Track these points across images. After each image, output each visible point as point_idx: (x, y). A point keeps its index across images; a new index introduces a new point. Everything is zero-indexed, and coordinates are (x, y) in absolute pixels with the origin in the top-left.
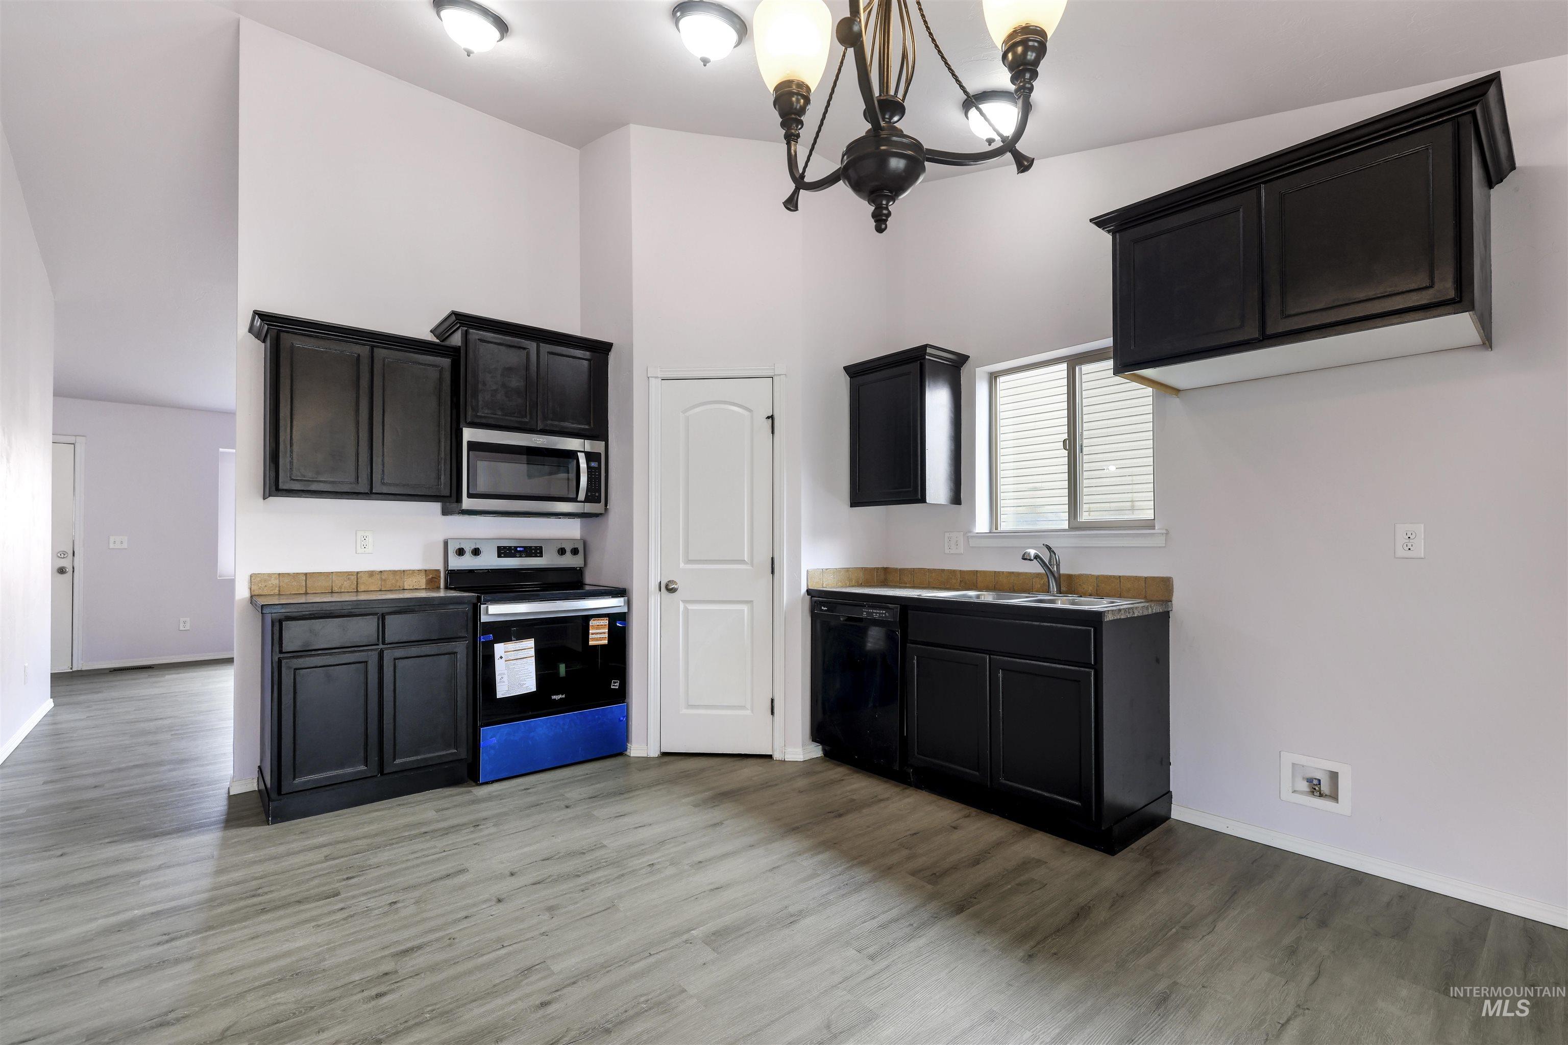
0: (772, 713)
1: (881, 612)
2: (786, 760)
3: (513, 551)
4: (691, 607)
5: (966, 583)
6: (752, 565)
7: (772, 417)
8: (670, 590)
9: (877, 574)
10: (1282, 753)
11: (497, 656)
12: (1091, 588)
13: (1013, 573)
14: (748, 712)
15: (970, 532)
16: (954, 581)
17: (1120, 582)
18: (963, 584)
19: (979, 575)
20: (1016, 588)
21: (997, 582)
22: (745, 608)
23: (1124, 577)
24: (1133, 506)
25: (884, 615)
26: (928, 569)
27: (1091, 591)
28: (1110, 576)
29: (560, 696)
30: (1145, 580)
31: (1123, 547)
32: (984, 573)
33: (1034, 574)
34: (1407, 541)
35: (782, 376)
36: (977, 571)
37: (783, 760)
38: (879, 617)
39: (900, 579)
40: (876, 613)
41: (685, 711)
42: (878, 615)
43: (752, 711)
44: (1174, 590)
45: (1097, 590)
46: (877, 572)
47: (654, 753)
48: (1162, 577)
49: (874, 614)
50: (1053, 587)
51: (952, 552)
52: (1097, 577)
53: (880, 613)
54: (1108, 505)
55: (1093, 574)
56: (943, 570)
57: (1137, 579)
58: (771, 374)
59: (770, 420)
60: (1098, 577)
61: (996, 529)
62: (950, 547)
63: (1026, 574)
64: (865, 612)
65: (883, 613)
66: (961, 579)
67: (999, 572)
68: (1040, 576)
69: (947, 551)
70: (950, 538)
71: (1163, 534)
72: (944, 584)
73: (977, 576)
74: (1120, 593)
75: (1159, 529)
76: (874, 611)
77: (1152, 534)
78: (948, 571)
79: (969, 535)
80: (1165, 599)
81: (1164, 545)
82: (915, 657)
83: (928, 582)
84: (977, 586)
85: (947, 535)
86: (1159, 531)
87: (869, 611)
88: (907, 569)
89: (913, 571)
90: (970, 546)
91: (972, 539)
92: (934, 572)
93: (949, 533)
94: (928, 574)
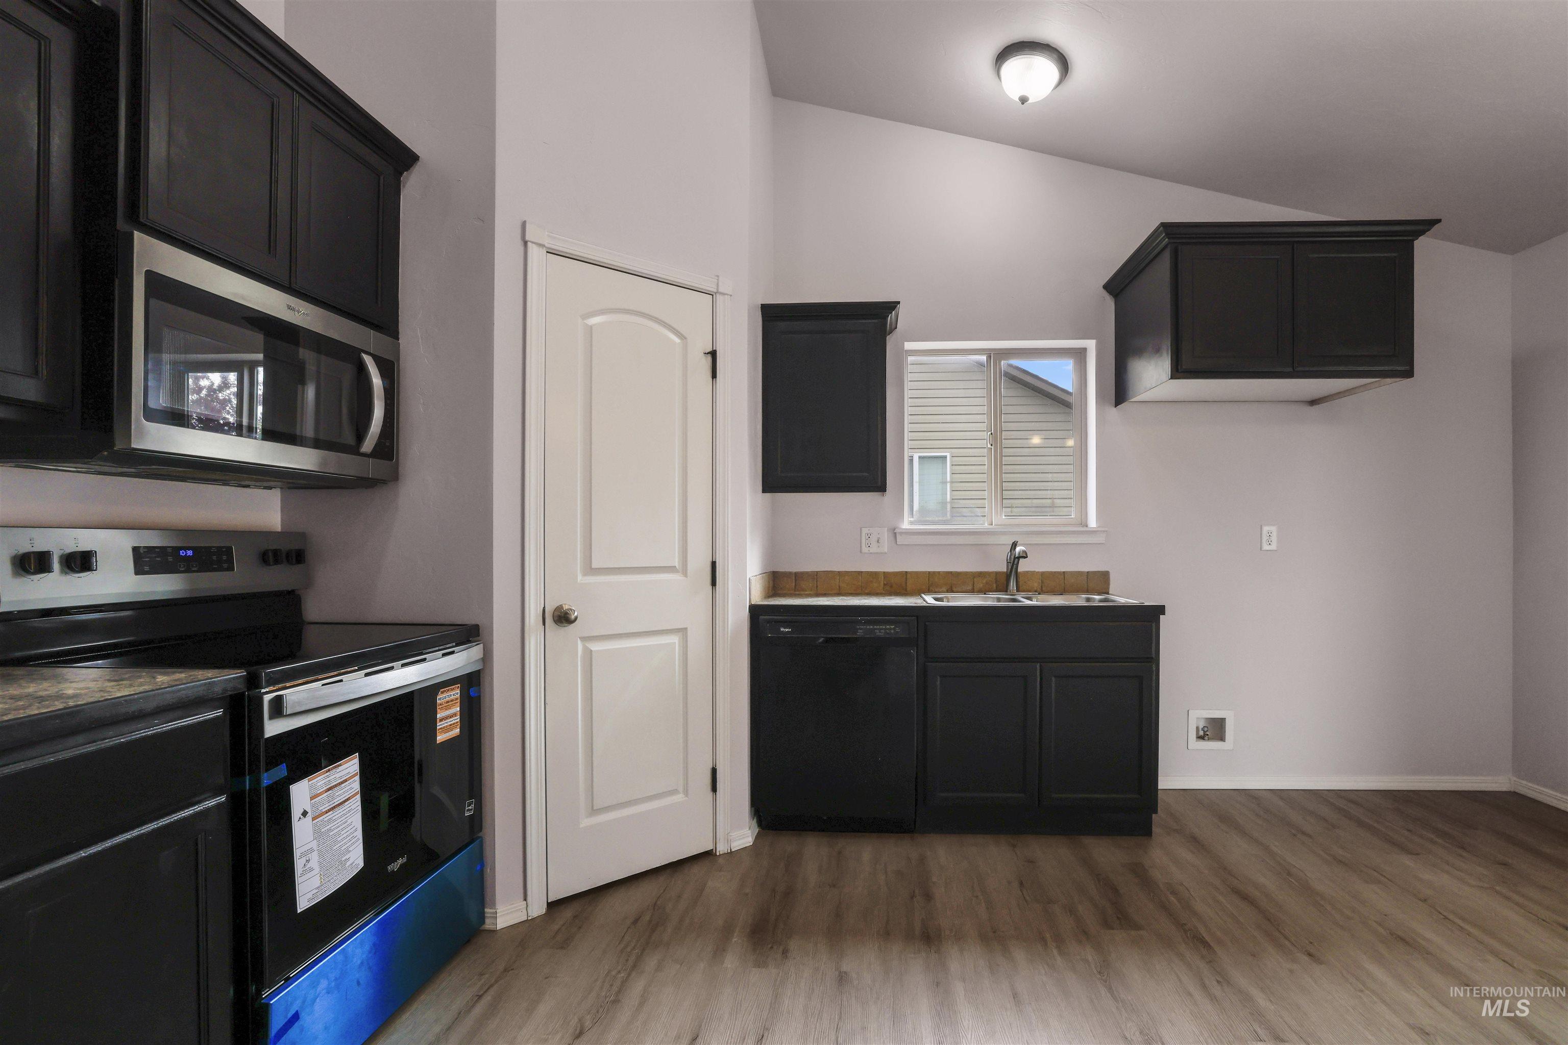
0: (714, 789)
1: (888, 627)
2: (733, 850)
3: (170, 559)
4: (595, 647)
5: (891, 587)
6: (685, 573)
7: (713, 354)
8: (563, 618)
10: (1190, 711)
11: (296, 812)
12: (1036, 585)
14: (679, 798)
15: (896, 528)
16: (875, 585)
17: (1063, 577)
18: (888, 588)
19: (909, 576)
21: (932, 584)
22: (675, 639)
23: (1067, 572)
24: (1053, 503)
25: (892, 632)
26: (839, 572)
27: (1036, 587)
28: (1055, 572)
29: (400, 861)
30: (1086, 575)
31: (1067, 544)
32: (917, 574)
33: (976, 573)
34: (1268, 538)
35: (726, 296)
36: (906, 572)
37: (729, 851)
38: (886, 632)
40: (880, 630)
41: (586, 822)
42: (883, 631)
43: (686, 793)
44: (1111, 580)
47: (538, 908)
48: (1102, 572)
49: (876, 631)
50: (1014, 585)
51: (872, 551)
53: (886, 629)
54: (1029, 501)
55: (1037, 570)
56: (858, 573)
57: (1080, 573)
58: (712, 289)
59: (709, 358)
60: (1043, 573)
62: (869, 545)
63: (966, 573)
64: (861, 629)
65: (890, 629)
66: (885, 582)
67: (934, 572)
68: (981, 574)
69: (865, 549)
70: (869, 535)
71: (1104, 531)
72: (862, 589)
73: (906, 578)
74: (1064, 589)
75: (1099, 527)
76: (875, 627)
77: (1093, 532)
78: (868, 572)
79: (897, 531)
80: (1104, 591)
81: (1104, 542)
82: (938, 677)
83: (839, 587)
84: (906, 589)
85: (865, 531)
86: (1100, 529)
87: (868, 627)
88: (807, 573)
89: (817, 575)
90: (897, 544)
91: (901, 536)
92: (847, 576)
93: (869, 528)
94: (838, 578)
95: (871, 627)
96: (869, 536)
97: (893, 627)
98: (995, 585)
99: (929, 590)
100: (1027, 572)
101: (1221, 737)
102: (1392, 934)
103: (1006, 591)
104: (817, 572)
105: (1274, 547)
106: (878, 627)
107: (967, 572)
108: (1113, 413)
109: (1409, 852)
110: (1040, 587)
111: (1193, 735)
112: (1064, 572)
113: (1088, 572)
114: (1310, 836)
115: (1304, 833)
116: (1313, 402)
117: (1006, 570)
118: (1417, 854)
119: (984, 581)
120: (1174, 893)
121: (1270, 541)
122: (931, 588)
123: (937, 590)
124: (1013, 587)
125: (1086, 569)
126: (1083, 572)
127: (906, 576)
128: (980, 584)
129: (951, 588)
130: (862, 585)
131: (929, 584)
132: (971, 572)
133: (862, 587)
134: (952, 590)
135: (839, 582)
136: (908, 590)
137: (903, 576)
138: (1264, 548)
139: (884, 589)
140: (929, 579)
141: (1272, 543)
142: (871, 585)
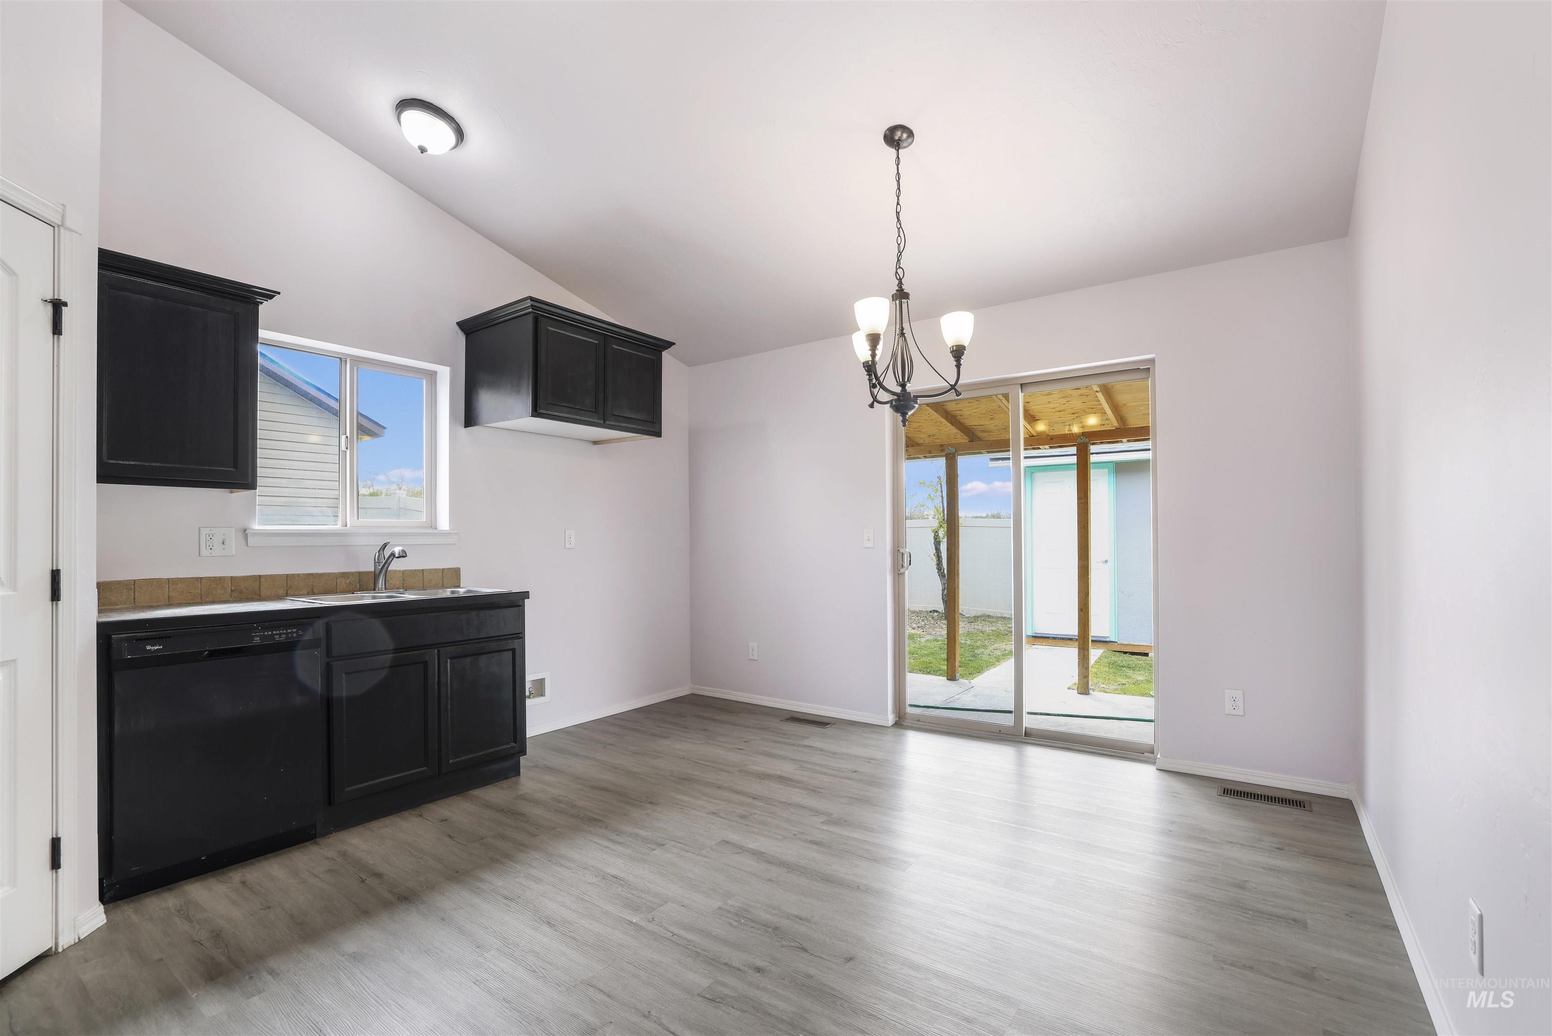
0: (56, 864)
1: (289, 631)
5: (241, 592)
7: (53, 302)
12: (398, 583)
13: (312, 574)
15: (248, 528)
16: (219, 592)
17: (423, 574)
19: (263, 580)
23: (425, 570)
25: (295, 635)
28: (415, 570)
30: (443, 572)
31: (423, 544)
32: (273, 577)
33: (338, 573)
36: (260, 576)
38: (287, 637)
40: (280, 635)
42: (284, 636)
45: (401, 584)
48: (452, 567)
49: (276, 637)
51: (215, 553)
53: (287, 634)
56: (200, 579)
59: (52, 307)
60: (404, 572)
62: (211, 547)
63: (328, 574)
64: (257, 636)
65: (292, 633)
66: (233, 588)
67: (293, 575)
68: (344, 575)
69: (205, 552)
71: (456, 533)
72: (201, 598)
73: (260, 582)
74: (424, 585)
75: (451, 530)
76: (275, 632)
77: (445, 534)
78: (209, 578)
79: (247, 531)
80: (456, 585)
81: (454, 542)
82: (344, 675)
83: (169, 597)
85: (204, 532)
86: (452, 532)
87: (266, 633)
88: (119, 582)
89: (134, 585)
90: (249, 545)
91: (253, 537)
92: (181, 583)
93: (210, 529)
94: (167, 586)
95: (270, 633)
96: (211, 536)
97: (294, 630)
98: (358, 585)
99: (287, 593)
102: (679, 779)
103: (374, 590)
105: (573, 545)
106: (278, 632)
108: (464, 432)
109: (665, 737)
112: (423, 570)
113: (443, 569)
114: (613, 745)
115: (609, 744)
116: (595, 443)
117: (373, 570)
118: (669, 737)
119: (348, 582)
120: (559, 802)
121: (570, 541)
122: (289, 592)
123: (296, 593)
124: (382, 585)
125: (442, 567)
126: (439, 569)
127: (260, 580)
128: (343, 583)
129: (312, 590)
130: (201, 593)
131: (287, 587)
132: (334, 573)
133: (201, 595)
134: (313, 592)
135: (169, 591)
136: (261, 595)
137: (256, 580)
138: (567, 547)
139: (231, 596)
140: (287, 582)
141: (572, 543)
142: (215, 592)
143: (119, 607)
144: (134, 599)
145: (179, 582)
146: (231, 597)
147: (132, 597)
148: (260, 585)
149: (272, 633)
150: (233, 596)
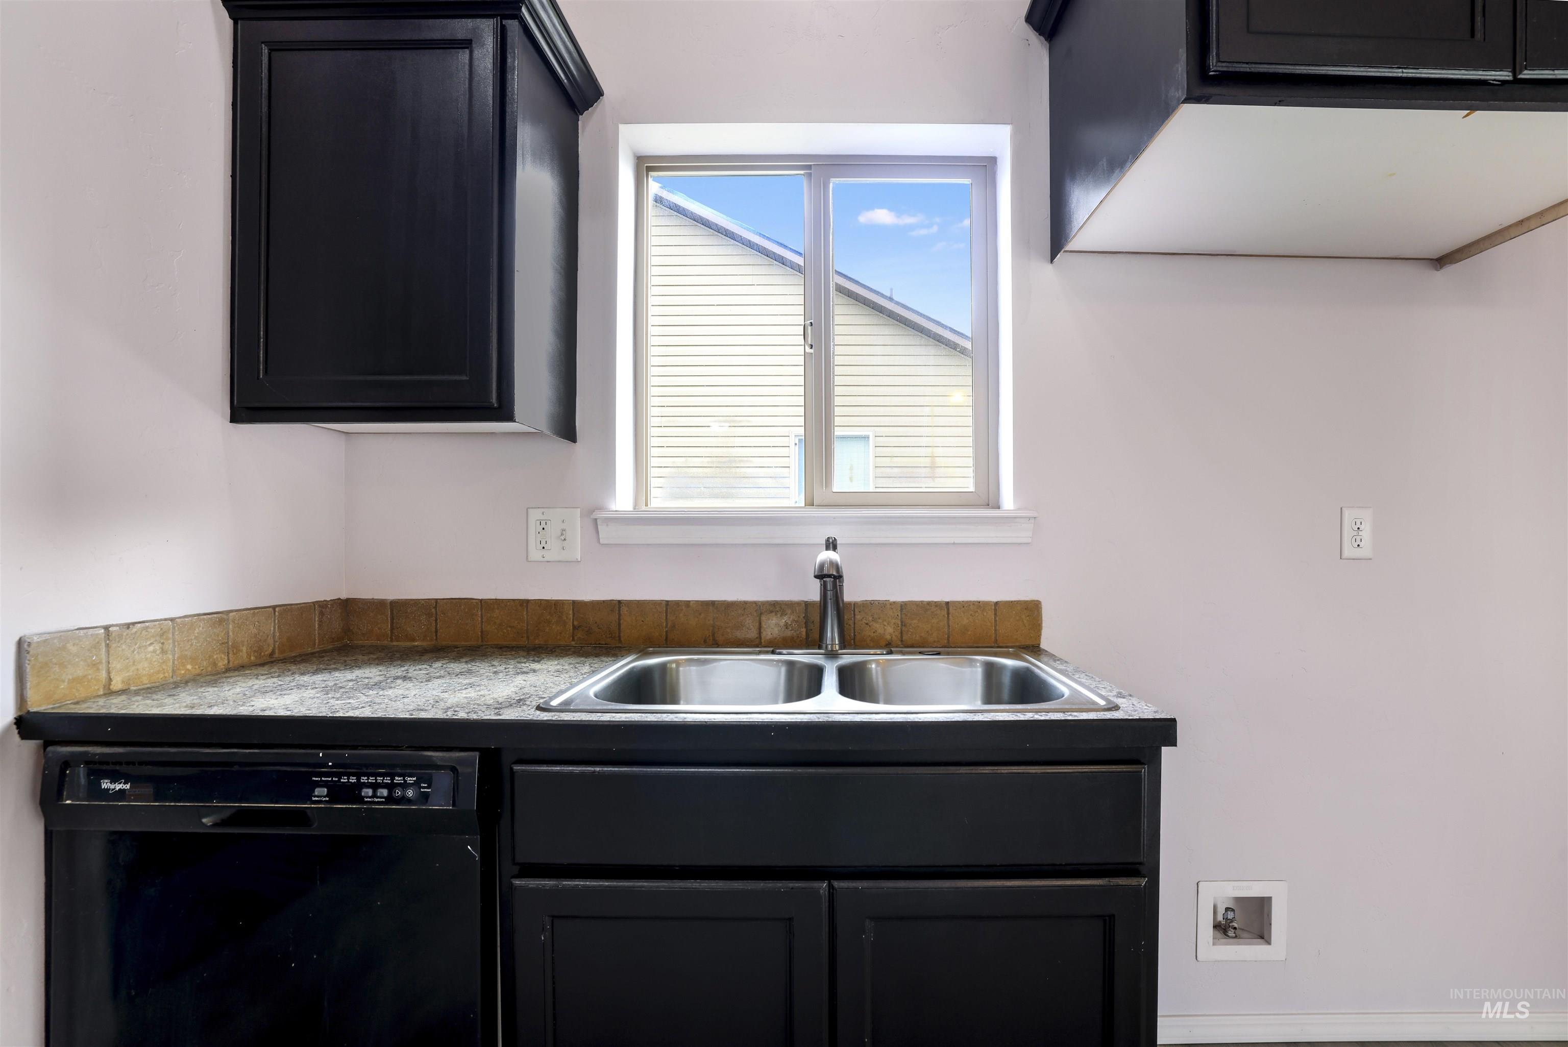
1: (398, 780)
9: (320, 621)
10: (1201, 884)
12: (890, 630)
13: (713, 603)
15: (601, 508)
16: (556, 628)
17: (948, 614)
18: (580, 634)
19: (624, 610)
20: (720, 639)
21: (674, 626)
23: (954, 602)
26: (481, 600)
27: (891, 635)
28: (929, 603)
30: (995, 610)
31: (954, 544)
32: (642, 605)
33: (764, 603)
34: (1355, 533)
36: (619, 602)
39: (392, 629)
44: (1044, 625)
45: (901, 633)
46: (322, 614)
48: (1026, 602)
50: (832, 634)
51: (549, 556)
52: (901, 606)
55: (892, 599)
56: (525, 603)
57: (980, 606)
60: (904, 606)
61: (646, 505)
62: (544, 544)
63: (744, 605)
66: (576, 623)
67: (677, 603)
68: (776, 607)
69: (535, 554)
70: (543, 523)
71: (1029, 518)
72: (528, 637)
73: (620, 615)
74: (949, 637)
75: (1019, 509)
76: (364, 779)
77: (1010, 520)
78: (540, 602)
79: (598, 515)
80: (1029, 643)
81: (1029, 540)
83: (482, 632)
84: (619, 637)
85: (535, 515)
86: (1024, 514)
88: (415, 603)
89: (435, 608)
90: (602, 541)
91: (607, 525)
92: (498, 609)
93: (543, 510)
94: (480, 613)
95: (353, 780)
96: (543, 525)
97: (410, 780)
98: (795, 633)
99: (667, 639)
100: (872, 603)
101: (1263, 935)
103: (821, 647)
104: (436, 600)
105: (1366, 550)
107: (745, 603)
108: (1046, 273)
110: (898, 633)
111: (1207, 930)
112: (947, 603)
113: (997, 603)
117: (819, 600)
119: (783, 622)
121: (1358, 538)
122: (672, 636)
124: (834, 637)
125: (994, 598)
126: (986, 604)
127: (619, 611)
128: (773, 627)
129: (713, 635)
130: (527, 629)
131: (666, 627)
132: (755, 603)
133: (527, 632)
134: (714, 639)
135: (482, 622)
136: (622, 639)
137: (612, 611)
138: (1346, 554)
139: (573, 638)
140: (667, 615)
141: (1362, 544)
142: (547, 629)
143: (416, 644)
144: (436, 632)
145: (496, 607)
146: (573, 640)
147: (434, 629)
148: (619, 620)
149: (358, 779)
150: (576, 638)
